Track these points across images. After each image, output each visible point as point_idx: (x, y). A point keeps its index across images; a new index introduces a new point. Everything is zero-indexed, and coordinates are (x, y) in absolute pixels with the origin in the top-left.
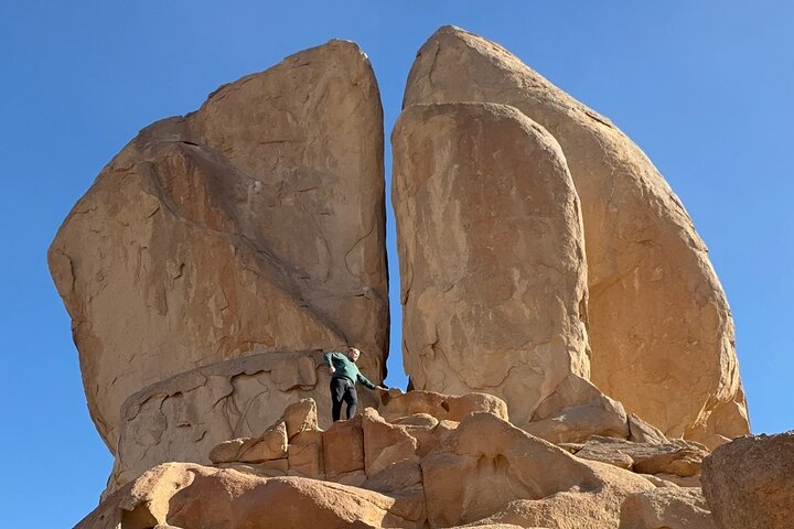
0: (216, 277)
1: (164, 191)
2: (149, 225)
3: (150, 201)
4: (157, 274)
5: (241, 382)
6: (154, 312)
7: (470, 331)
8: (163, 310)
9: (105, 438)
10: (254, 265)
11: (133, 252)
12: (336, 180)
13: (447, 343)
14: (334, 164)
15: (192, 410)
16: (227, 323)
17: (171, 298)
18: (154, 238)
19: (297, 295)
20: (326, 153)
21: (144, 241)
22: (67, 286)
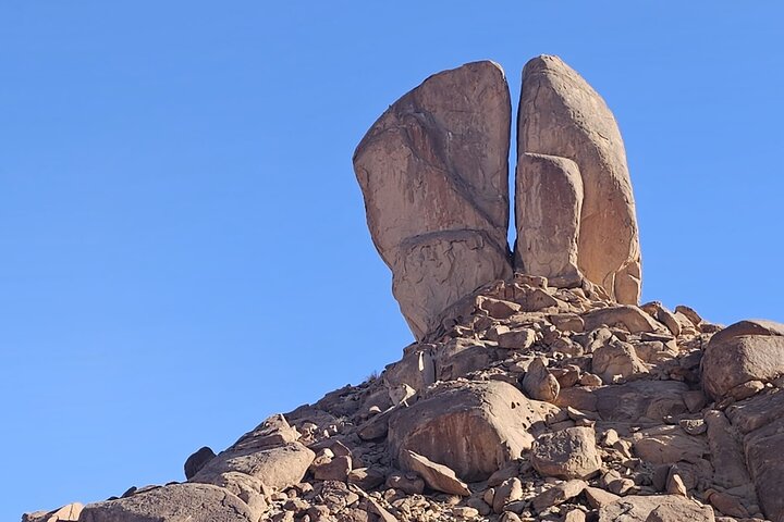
0: (437, 190)
1: (411, 144)
2: (406, 162)
3: (407, 150)
4: (409, 185)
5: (454, 244)
6: (407, 202)
7: (541, 245)
8: (412, 201)
9: (381, 255)
10: (454, 187)
11: (397, 172)
12: (488, 140)
13: (533, 249)
14: (487, 130)
15: (435, 254)
16: (442, 212)
17: (415, 196)
18: (408, 167)
19: (473, 203)
20: (484, 123)
21: (404, 168)
22: (364, 184)
